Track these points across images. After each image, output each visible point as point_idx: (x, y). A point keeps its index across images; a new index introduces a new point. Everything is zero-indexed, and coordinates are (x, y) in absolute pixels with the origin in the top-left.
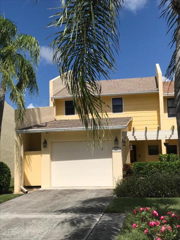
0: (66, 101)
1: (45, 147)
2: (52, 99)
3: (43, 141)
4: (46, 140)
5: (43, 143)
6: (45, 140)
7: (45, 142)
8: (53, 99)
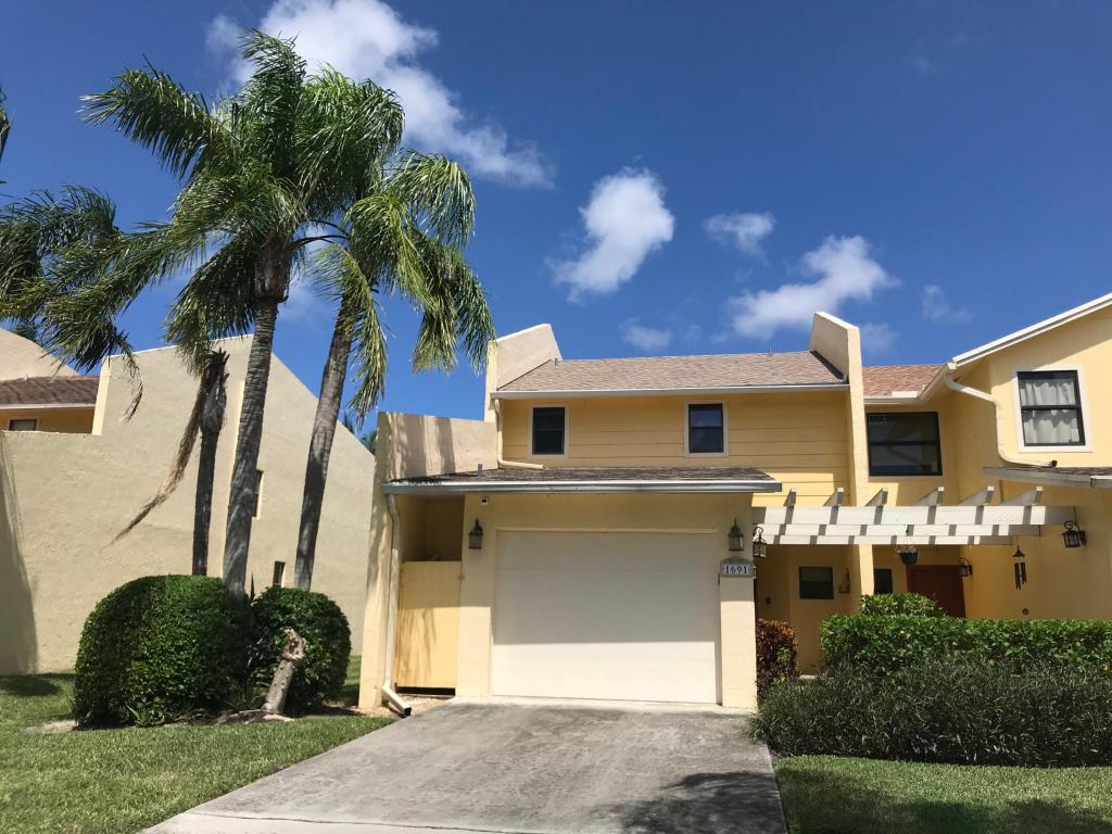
0: (536, 410)
1: (476, 546)
2: (493, 400)
3: (468, 527)
4: (480, 524)
5: (471, 534)
6: (477, 521)
7: (478, 531)
8: (497, 401)
